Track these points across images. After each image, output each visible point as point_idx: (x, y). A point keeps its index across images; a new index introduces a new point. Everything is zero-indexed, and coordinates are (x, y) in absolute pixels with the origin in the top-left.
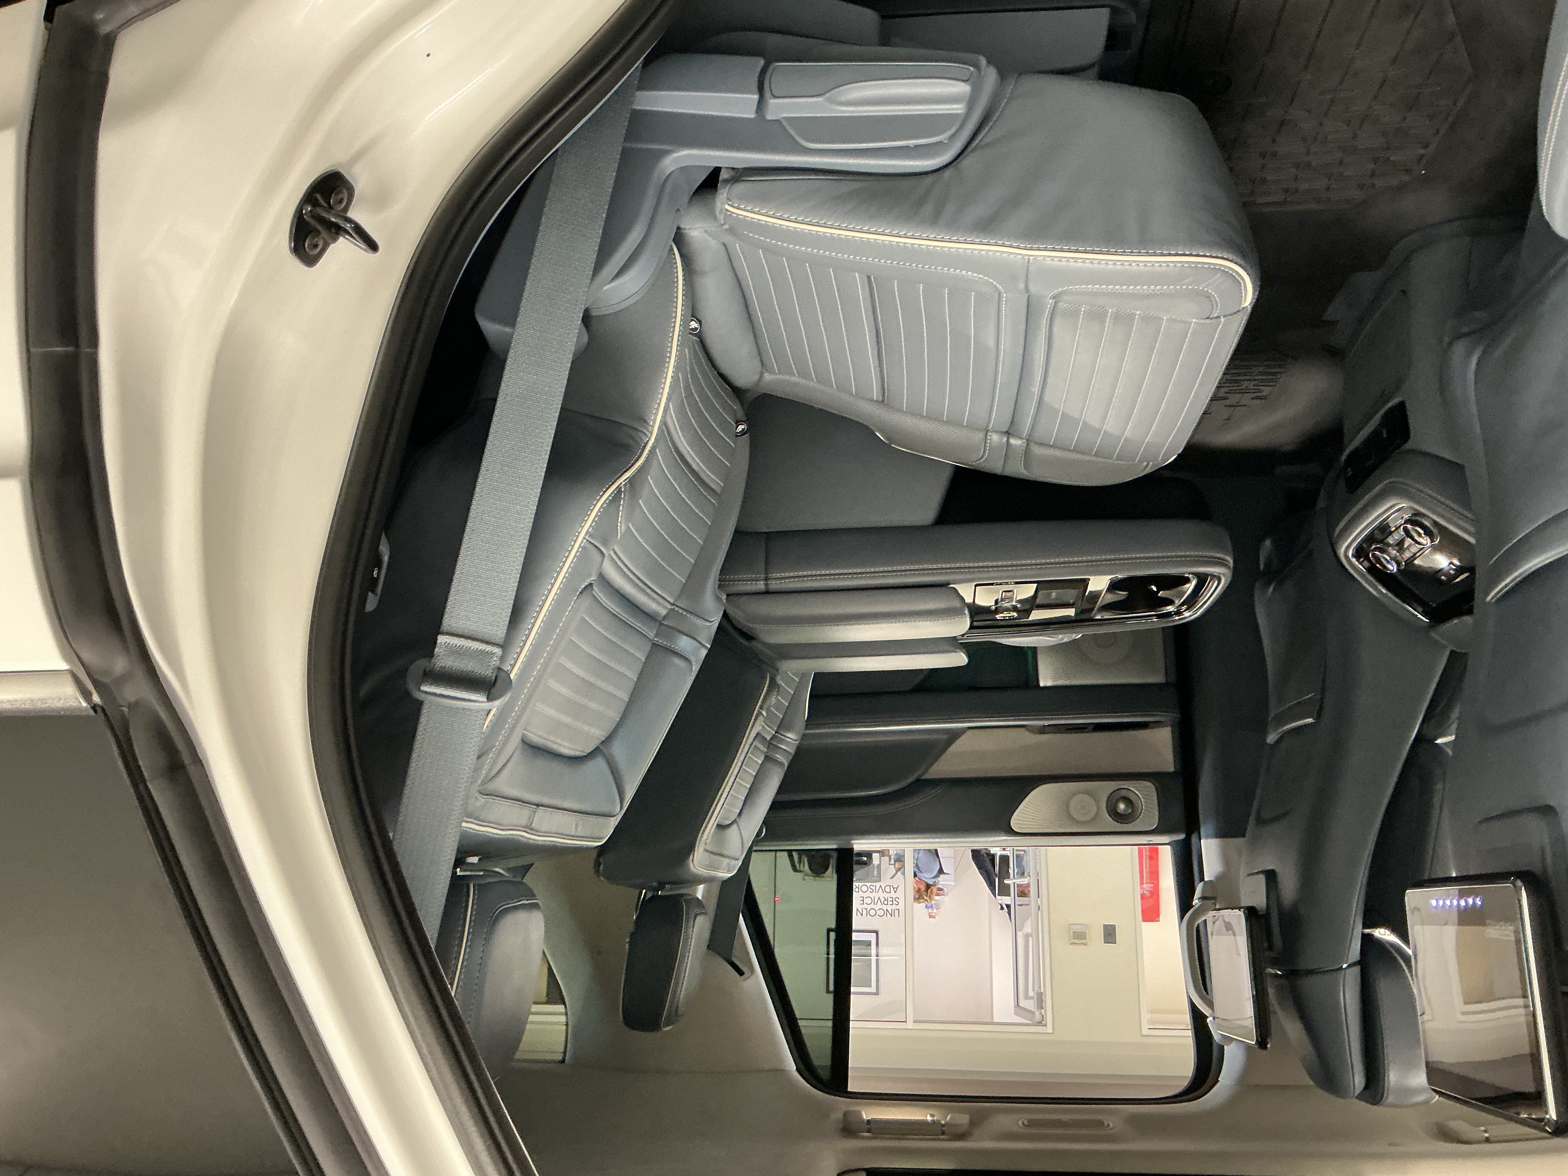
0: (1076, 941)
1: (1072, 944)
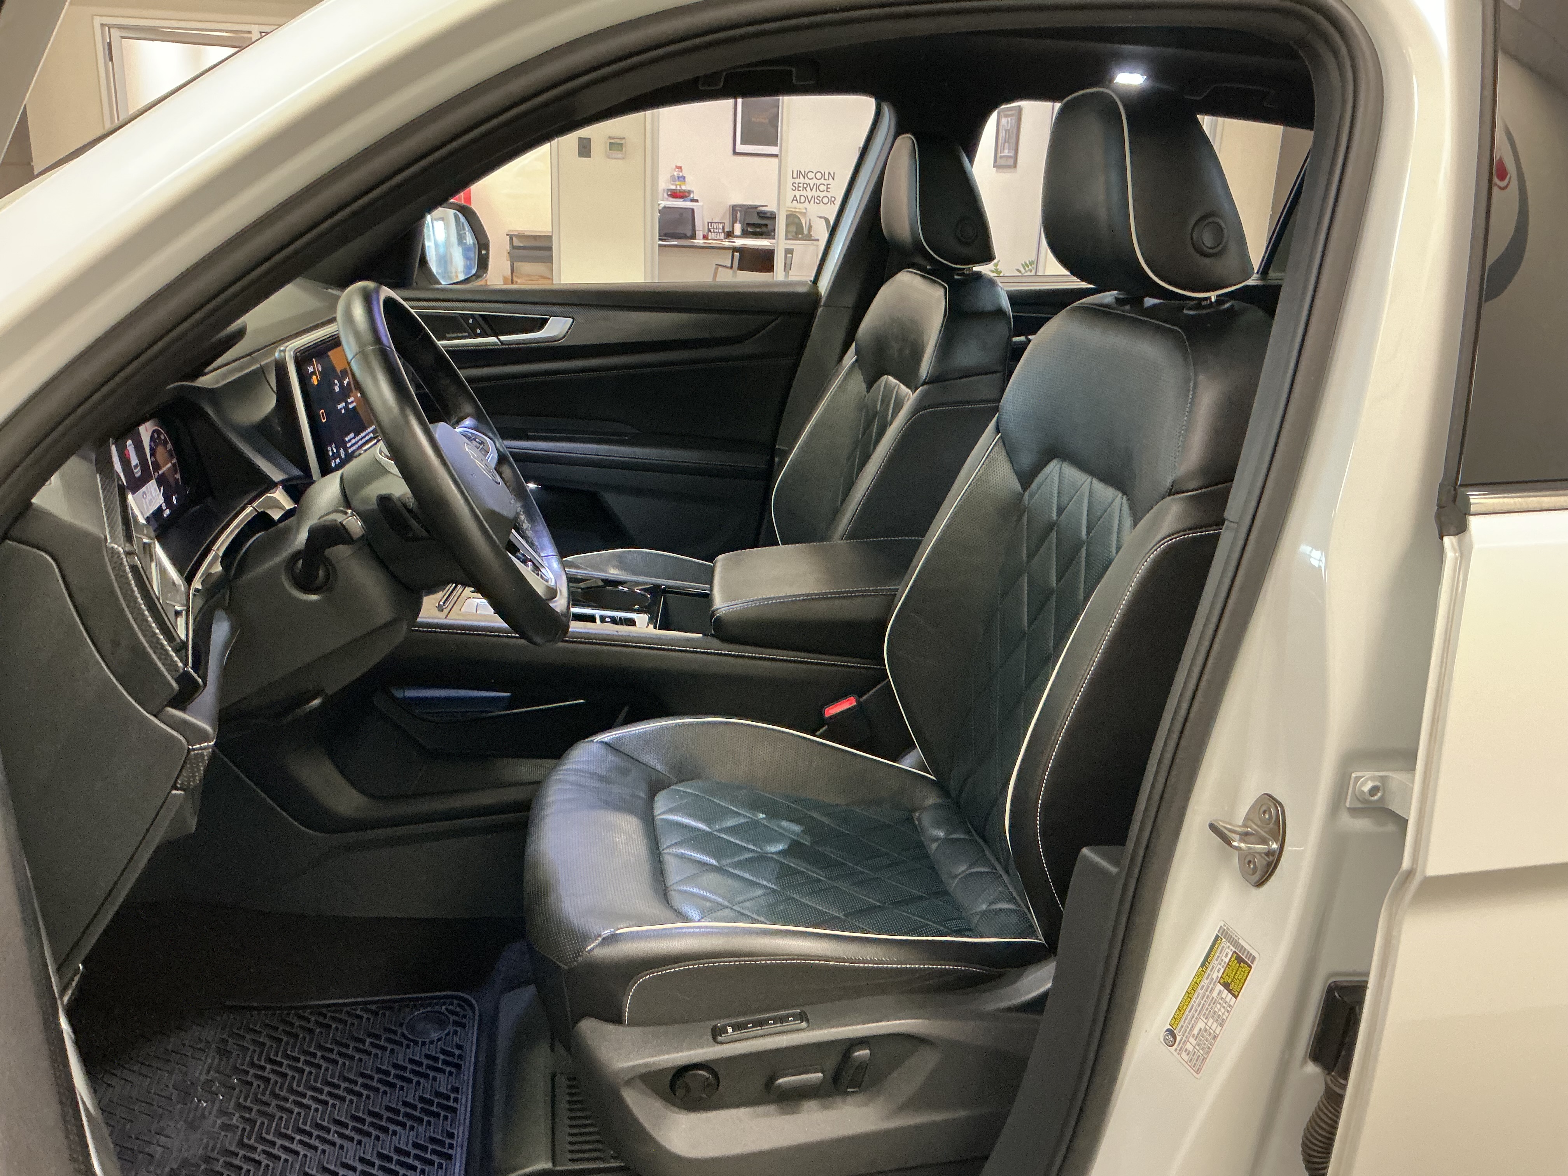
0: (619, 141)
1: (624, 138)
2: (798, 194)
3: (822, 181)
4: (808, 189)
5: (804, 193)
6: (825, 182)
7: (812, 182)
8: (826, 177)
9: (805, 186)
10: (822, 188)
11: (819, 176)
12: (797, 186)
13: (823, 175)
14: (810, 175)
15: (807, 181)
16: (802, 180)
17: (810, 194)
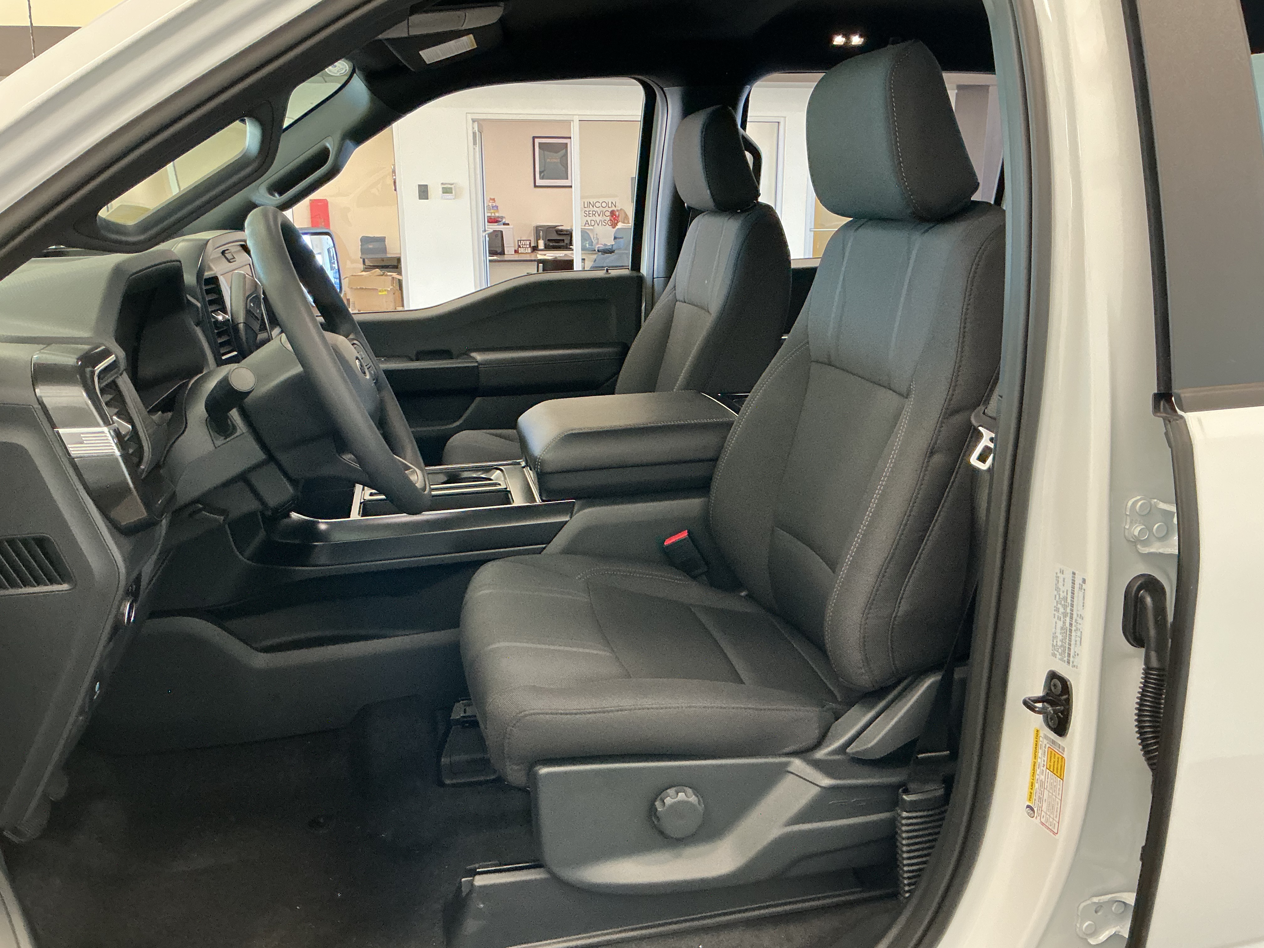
0: (449, 186)
1: (453, 184)
2: (589, 219)
3: (607, 208)
4: (597, 215)
5: (594, 218)
7: (598, 210)
8: (610, 206)
11: (604, 204)
12: (587, 213)
15: (595, 209)
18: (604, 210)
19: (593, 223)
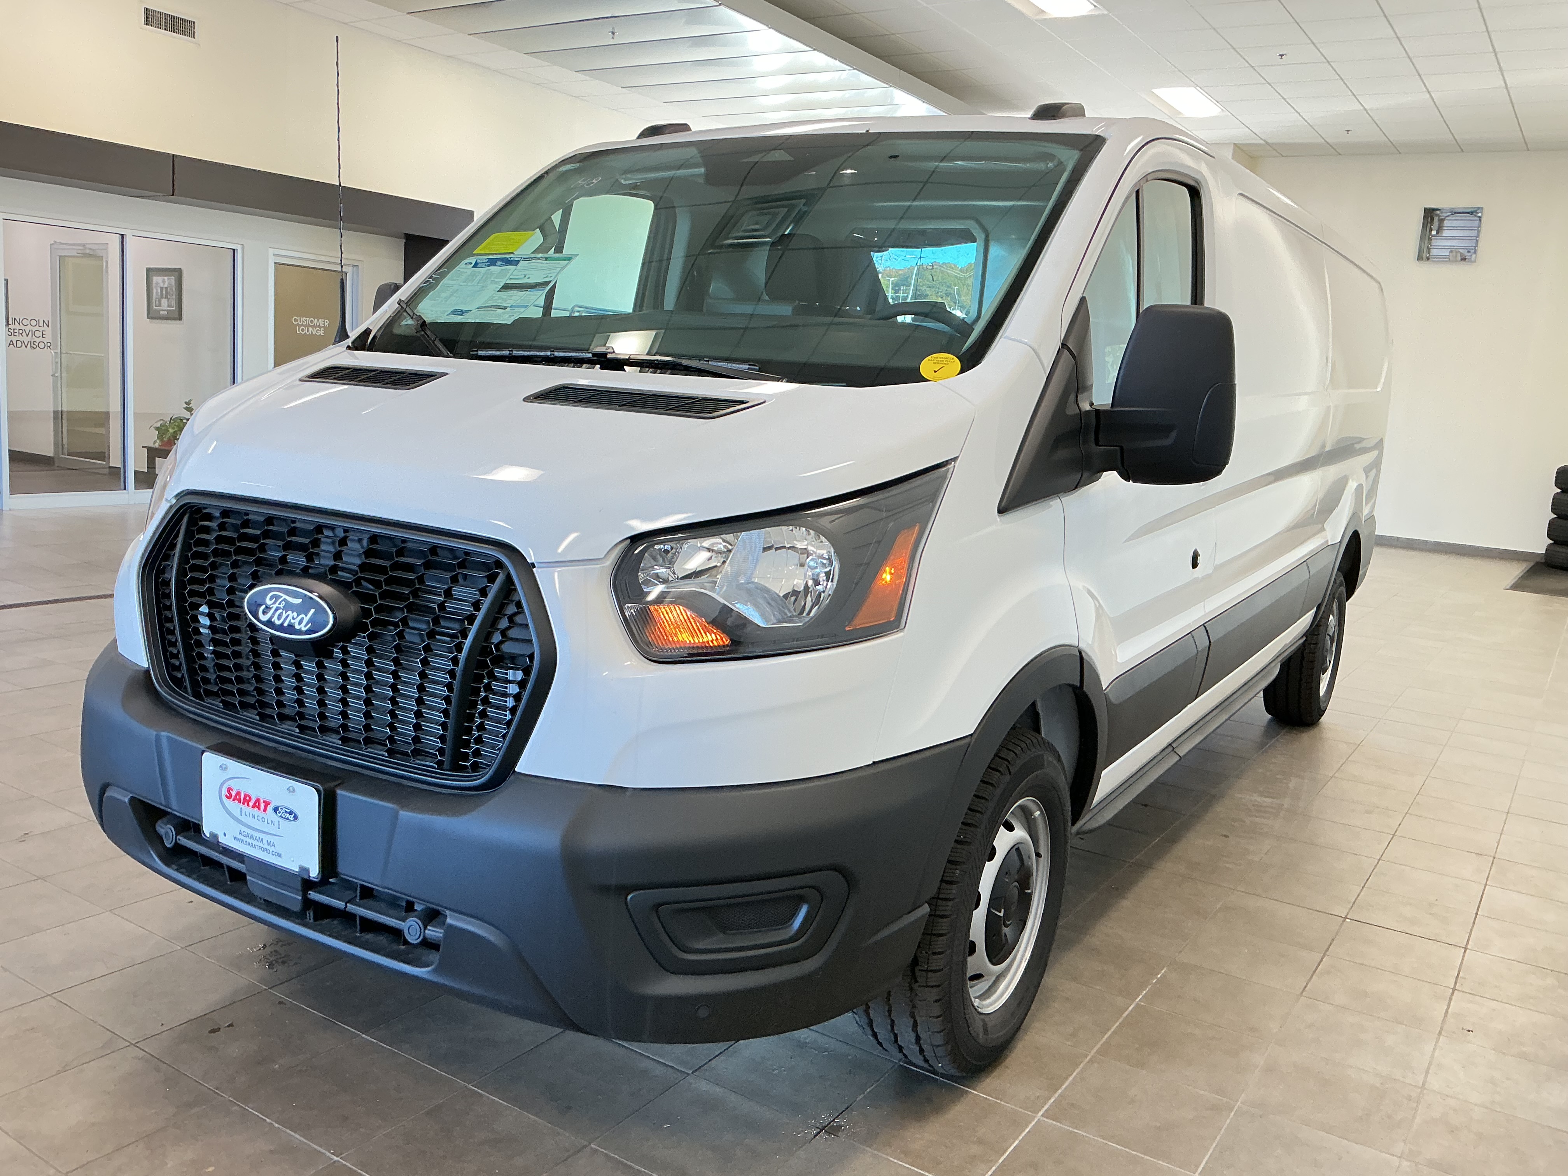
2: (14, 339)
3: (37, 328)
4: (24, 334)
5: (20, 338)
6: (41, 329)
7: (27, 329)
8: (41, 324)
9: (21, 331)
10: (37, 334)
11: (34, 323)
12: (12, 331)
13: (38, 323)
14: (25, 322)
15: (22, 327)
16: (17, 326)
17: (26, 340)
18: (34, 329)
19: (19, 344)
